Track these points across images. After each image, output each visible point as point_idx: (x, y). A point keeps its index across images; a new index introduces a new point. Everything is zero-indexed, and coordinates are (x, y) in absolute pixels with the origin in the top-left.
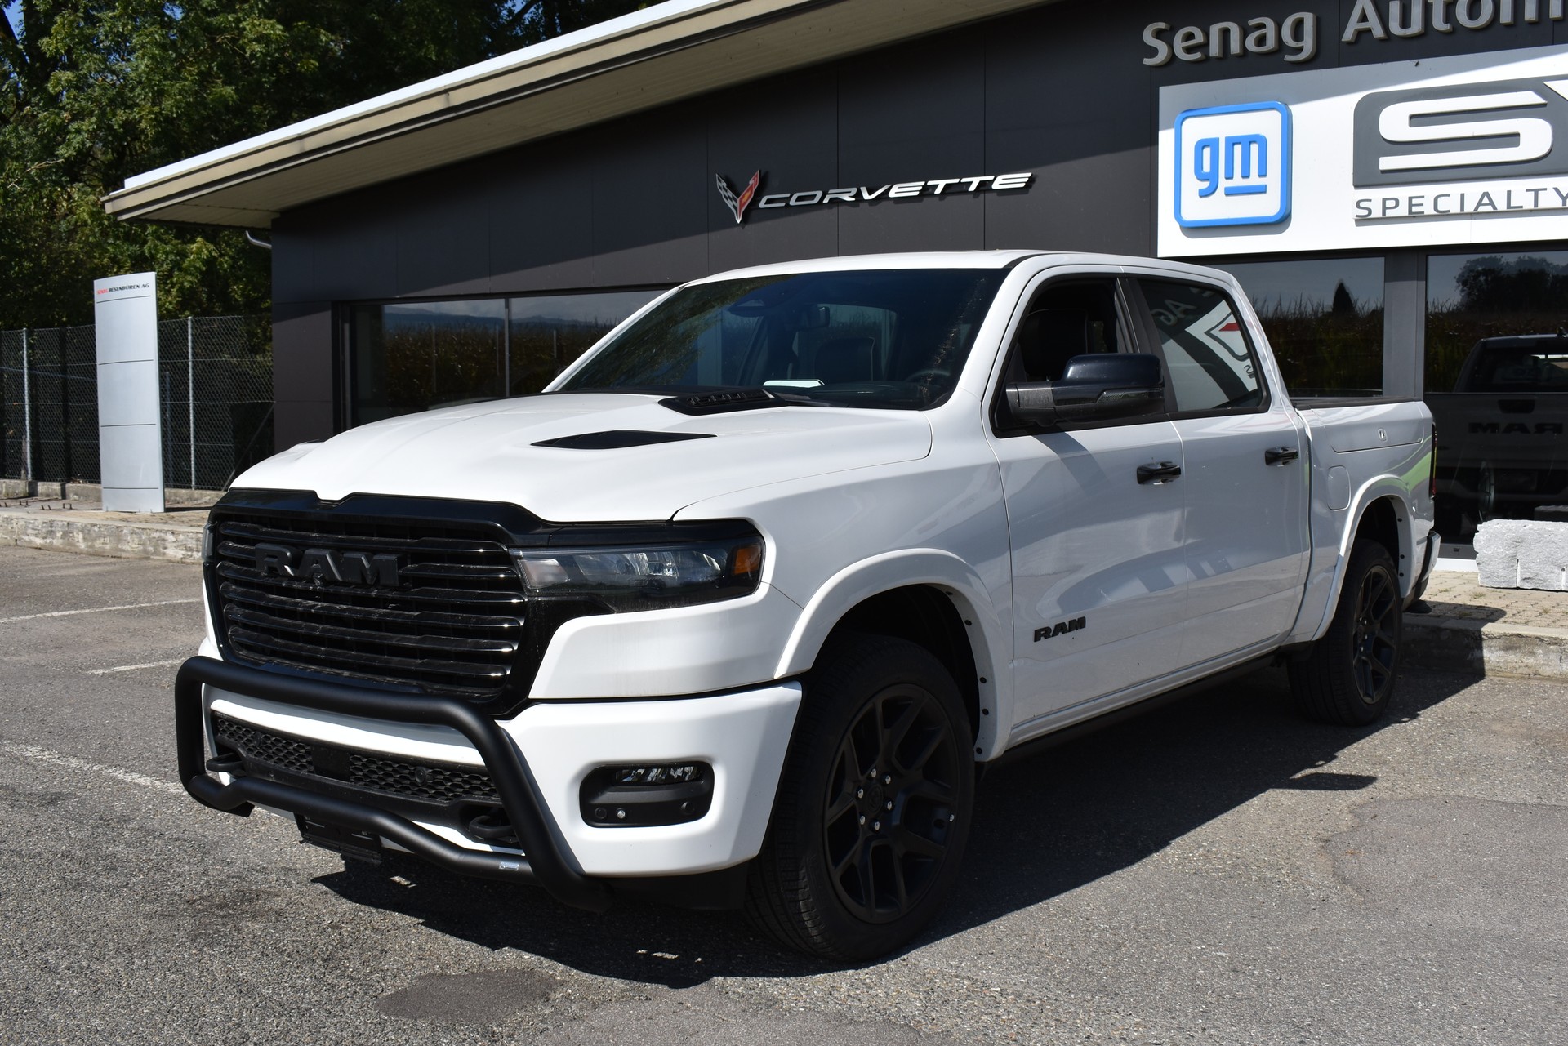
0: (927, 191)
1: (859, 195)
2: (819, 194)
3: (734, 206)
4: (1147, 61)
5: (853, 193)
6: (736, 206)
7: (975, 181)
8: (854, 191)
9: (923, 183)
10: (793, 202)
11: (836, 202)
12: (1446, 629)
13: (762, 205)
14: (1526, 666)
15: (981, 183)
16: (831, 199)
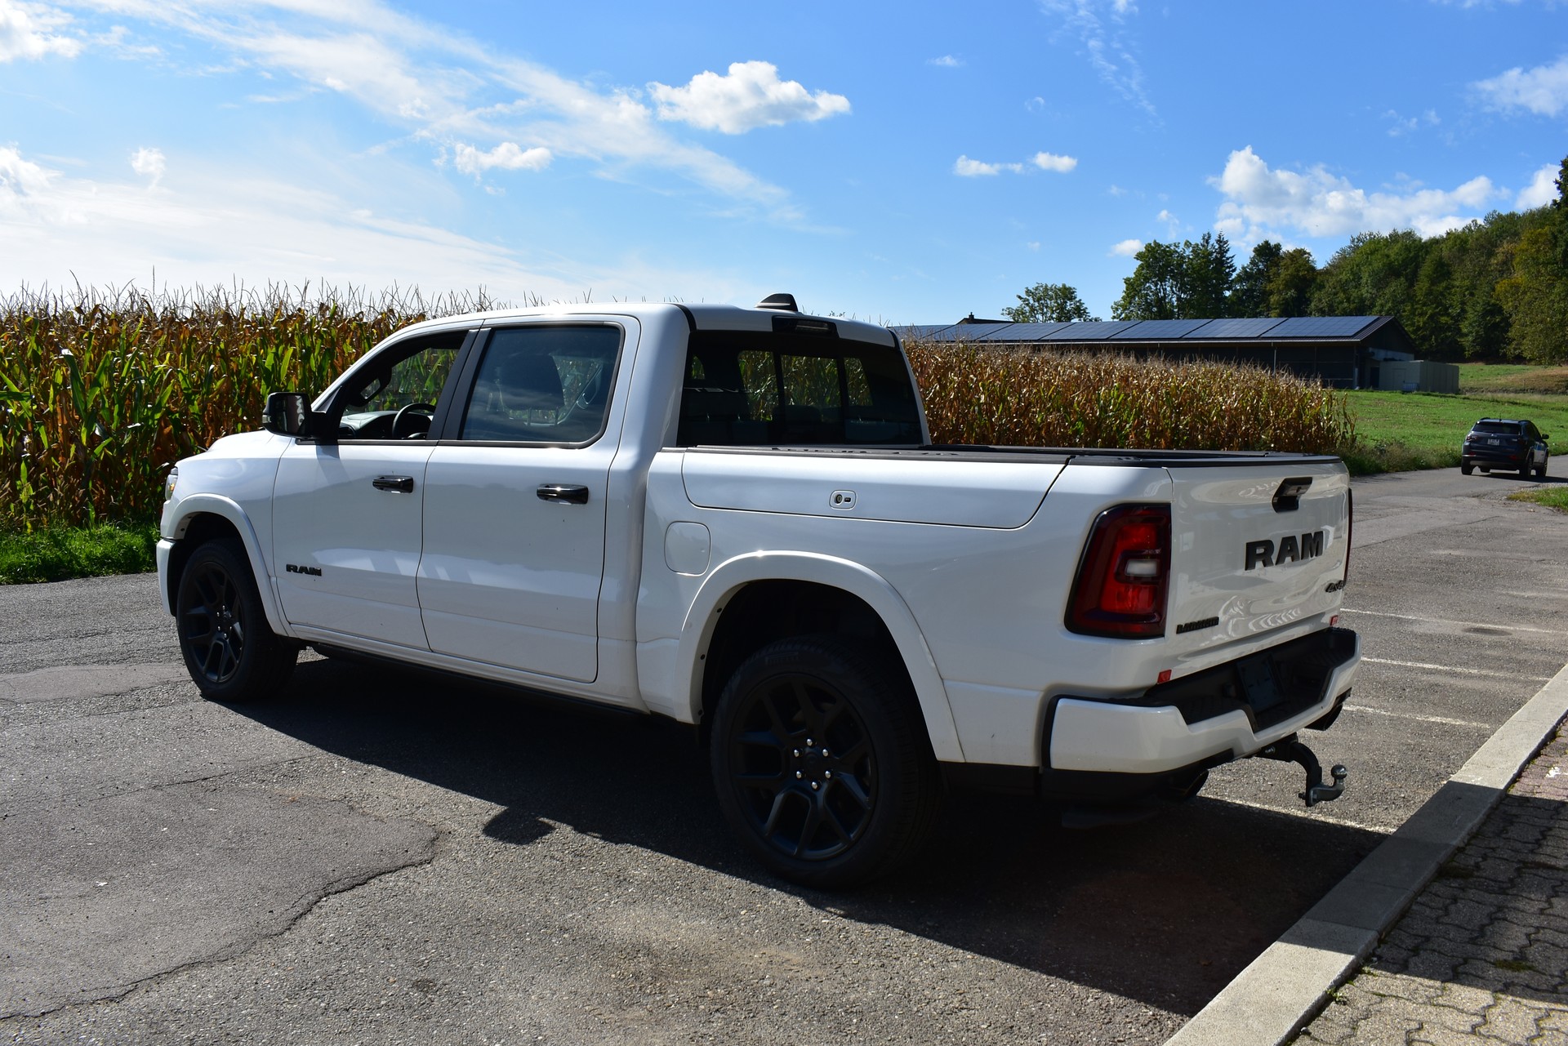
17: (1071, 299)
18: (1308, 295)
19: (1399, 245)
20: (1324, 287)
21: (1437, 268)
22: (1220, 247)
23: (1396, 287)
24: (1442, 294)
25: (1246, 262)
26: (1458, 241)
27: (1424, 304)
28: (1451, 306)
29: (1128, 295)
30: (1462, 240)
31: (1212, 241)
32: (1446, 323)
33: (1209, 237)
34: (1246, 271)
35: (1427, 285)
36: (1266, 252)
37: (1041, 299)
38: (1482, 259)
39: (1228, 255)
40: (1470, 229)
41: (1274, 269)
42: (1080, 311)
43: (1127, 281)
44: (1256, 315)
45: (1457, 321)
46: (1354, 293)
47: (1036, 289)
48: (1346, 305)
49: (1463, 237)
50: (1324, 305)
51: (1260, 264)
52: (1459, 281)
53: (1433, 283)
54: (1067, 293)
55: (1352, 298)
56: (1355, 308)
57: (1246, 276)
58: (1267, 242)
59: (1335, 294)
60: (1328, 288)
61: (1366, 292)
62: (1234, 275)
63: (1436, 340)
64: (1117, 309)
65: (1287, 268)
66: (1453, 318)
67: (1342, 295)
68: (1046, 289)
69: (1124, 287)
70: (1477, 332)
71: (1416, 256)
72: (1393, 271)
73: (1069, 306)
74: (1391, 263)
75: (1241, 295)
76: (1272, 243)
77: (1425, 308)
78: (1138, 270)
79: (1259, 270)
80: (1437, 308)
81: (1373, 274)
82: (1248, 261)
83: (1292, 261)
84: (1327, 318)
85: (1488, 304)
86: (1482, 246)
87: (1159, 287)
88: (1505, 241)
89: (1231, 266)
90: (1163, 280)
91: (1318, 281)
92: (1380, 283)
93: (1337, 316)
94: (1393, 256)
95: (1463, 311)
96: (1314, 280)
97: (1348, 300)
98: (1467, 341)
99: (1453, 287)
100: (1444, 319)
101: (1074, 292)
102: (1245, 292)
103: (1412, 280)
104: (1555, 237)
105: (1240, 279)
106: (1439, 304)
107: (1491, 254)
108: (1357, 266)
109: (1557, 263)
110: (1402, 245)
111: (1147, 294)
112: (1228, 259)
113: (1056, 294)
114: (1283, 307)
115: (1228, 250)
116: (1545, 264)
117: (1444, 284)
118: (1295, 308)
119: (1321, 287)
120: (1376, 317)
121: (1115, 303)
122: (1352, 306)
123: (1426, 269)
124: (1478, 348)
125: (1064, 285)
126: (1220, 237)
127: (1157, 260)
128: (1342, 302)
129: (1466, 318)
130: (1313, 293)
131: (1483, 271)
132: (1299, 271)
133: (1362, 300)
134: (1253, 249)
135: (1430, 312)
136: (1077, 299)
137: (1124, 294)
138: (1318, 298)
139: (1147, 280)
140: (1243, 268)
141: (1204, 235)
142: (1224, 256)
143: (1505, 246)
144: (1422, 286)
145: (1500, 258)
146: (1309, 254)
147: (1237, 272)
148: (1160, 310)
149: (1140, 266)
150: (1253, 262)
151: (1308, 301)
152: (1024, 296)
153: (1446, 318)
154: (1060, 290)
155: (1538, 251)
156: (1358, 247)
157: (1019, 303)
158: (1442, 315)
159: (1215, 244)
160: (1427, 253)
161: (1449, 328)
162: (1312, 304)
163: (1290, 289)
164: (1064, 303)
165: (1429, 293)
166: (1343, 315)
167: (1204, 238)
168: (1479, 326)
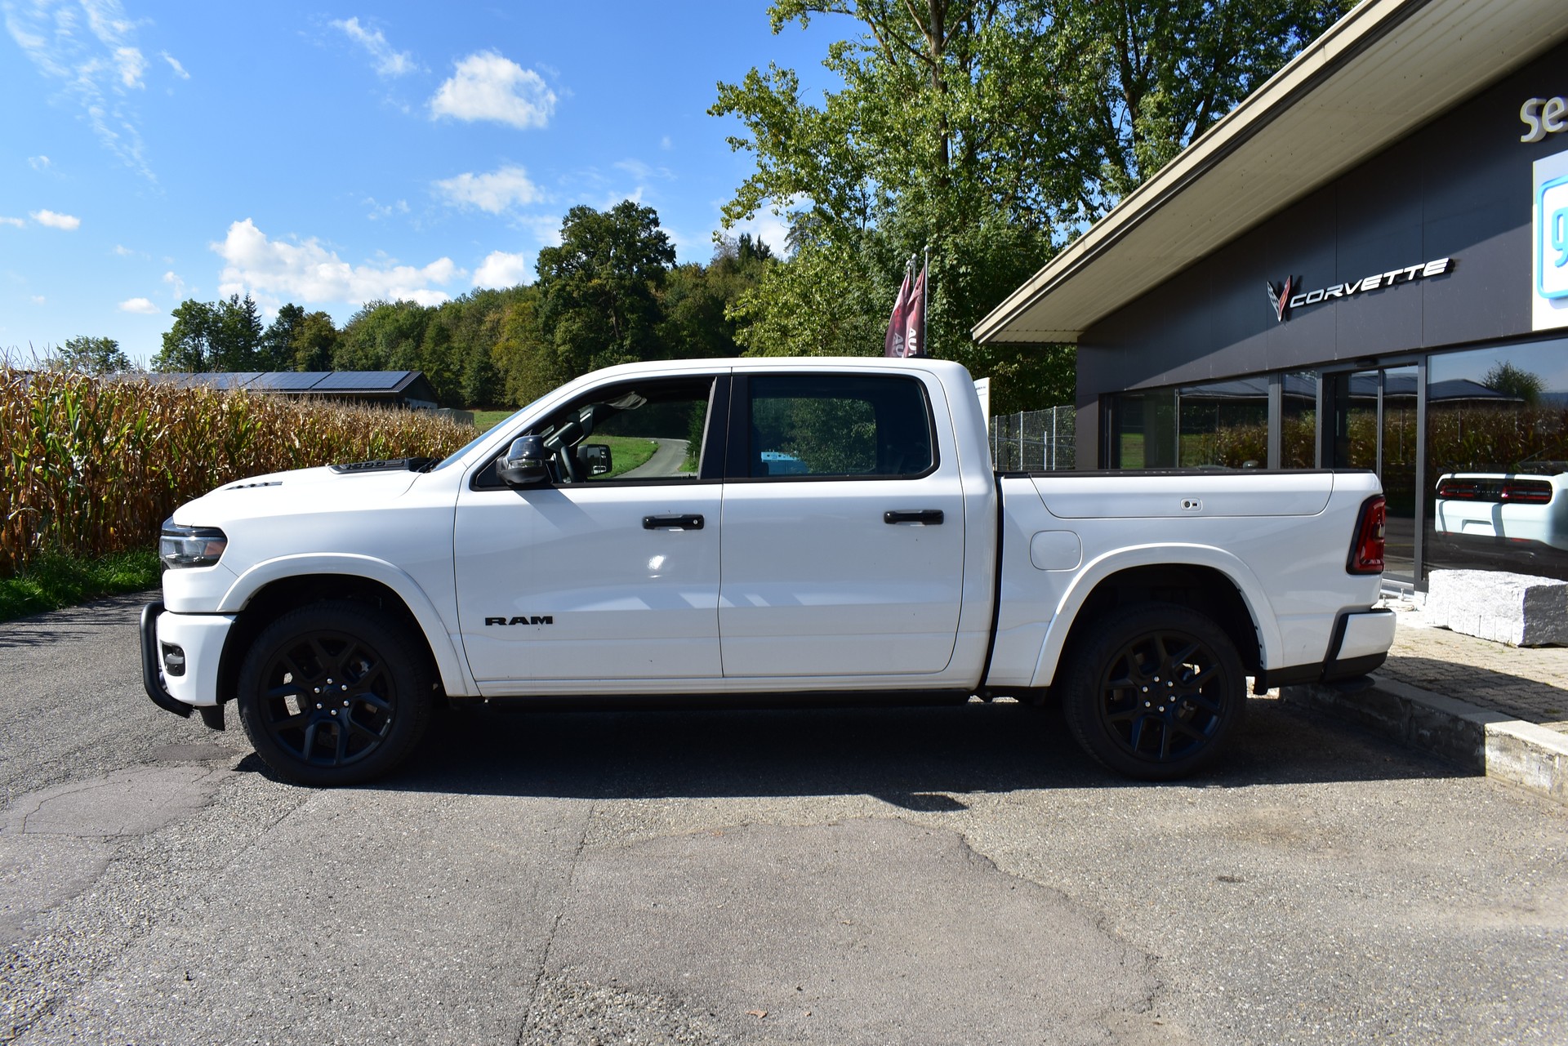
0: (1384, 280)
1: (1344, 291)
2: (1322, 291)
3: (1277, 308)
4: (1524, 139)
5: (1341, 290)
6: (1278, 305)
7: (1413, 269)
8: (1341, 287)
9: (1381, 276)
10: (1308, 301)
11: (1332, 297)
12: (1461, 719)
13: (1292, 305)
14: (1514, 772)
15: (1417, 271)
16: (1329, 296)
17: (113, 352)
18: (330, 352)
19: (406, 312)
20: (344, 345)
21: (439, 332)
22: (248, 308)
23: (406, 346)
24: (444, 353)
25: (273, 322)
26: (454, 311)
27: (430, 362)
28: (452, 363)
29: (167, 349)
30: (456, 310)
31: (240, 302)
32: (449, 378)
33: (237, 298)
34: (273, 330)
35: (432, 346)
36: (291, 314)
37: (83, 352)
38: (474, 326)
39: (256, 314)
40: (460, 301)
41: (298, 329)
42: (123, 363)
43: (165, 335)
44: (284, 369)
45: (457, 376)
46: (371, 352)
47: (78, 341)
48: (364, 361)
49: (457, 307)
50: (345, 360)
51: (285, 323)
52: (457, 343)
53: (436, 345)
54: (109, 347)
55: (370, 356)
56: (373, 364)
57: (273, 334)
58: (290, 305)
59: (355, 352)
60: (349, 346)
61: (381, 350)
62: (262, 333)
63: (442, 391)
64: (156, 362)
65: (310, 328)
66: (454, 373)
67: (360, 353)
68: (87, 341)
69: (162, 341)
70: (474, 385)
71: (421, 322)
72: (402, 334)
73: (112, 358)
74: (400, 327)
75: (269, 351)
76: (296, 306)
77: (431, 365)
78: (175, 326)
79: (285, 329)
80: (440, 365)
81: (387, 335)
82: (275, 321)
83: (315, 322)
84: (349, 372)
85: (482, 362)
86: (473, 315)
87: (196, 342)
88: (491, 312)
89: (259, 325)
90: (199, 335)
91: (339, 340)
92: (393, 343)
93: (357, 370)
94: (401, 322)
95: (462, 367)
96: (334, 339)
97: (366, 357)
98: (466, 392)
99: (453, 348)
100: (447, 374)
101: (116, 345)
102: (273, 348)
103: (419, 340)
104: (537, 310)
105: (268, 337)
106: (442, 362)
107: (480, 322)
108: (372, 328)
109: (539, 331)
110: (409, 312)
111: (185, 349)
112: (255, 318)
113: (98, 347)
114: (308, 362)
115: (255, 310)
116: (531, 331)
117: (445, 345)
118: (320, 363)
119: (342, 345)
120: (408, 372)
121: (154, 357)
122: (370, 363)
123: (430, 332)
124: (475, 398)
125: (106, 339)
126: (247, 298)
127: (193, 318)
128: (360, 359)
129: (465, 373)
130: (335, 350)
131: (475, 335)
132: (321, 331)
133: (378, 358)
134: (278, 310)
135: (435, 368)
136: (120, 352)
137: (163, 348)
138: (339, 356)
139: (185, 335)
140: (271, 327)
141: (232, 297)
142: (252, 316)
143: (492, 316)
144: (427, 346)
145: (488, 325)
146: (329, 316)
147: (265, 330)
148: (196, 364)
149: (177, 322)
150: (278, 322)
151: (330, 358)
152: (65, 348)
153: (448, 374)
154: (101, 343)
155: (524, 321)
156: (370, 312)
157: (60, 355)
158: (445, 371)
159: (243, 305)
160: (429, 319)
161: (451, 382)
162: (335, 360)
163: (314, 347)
164: (106, 353)
165: (434, 352)
166: (362, 370)
167: (232, 299)
168: (476, 379)
